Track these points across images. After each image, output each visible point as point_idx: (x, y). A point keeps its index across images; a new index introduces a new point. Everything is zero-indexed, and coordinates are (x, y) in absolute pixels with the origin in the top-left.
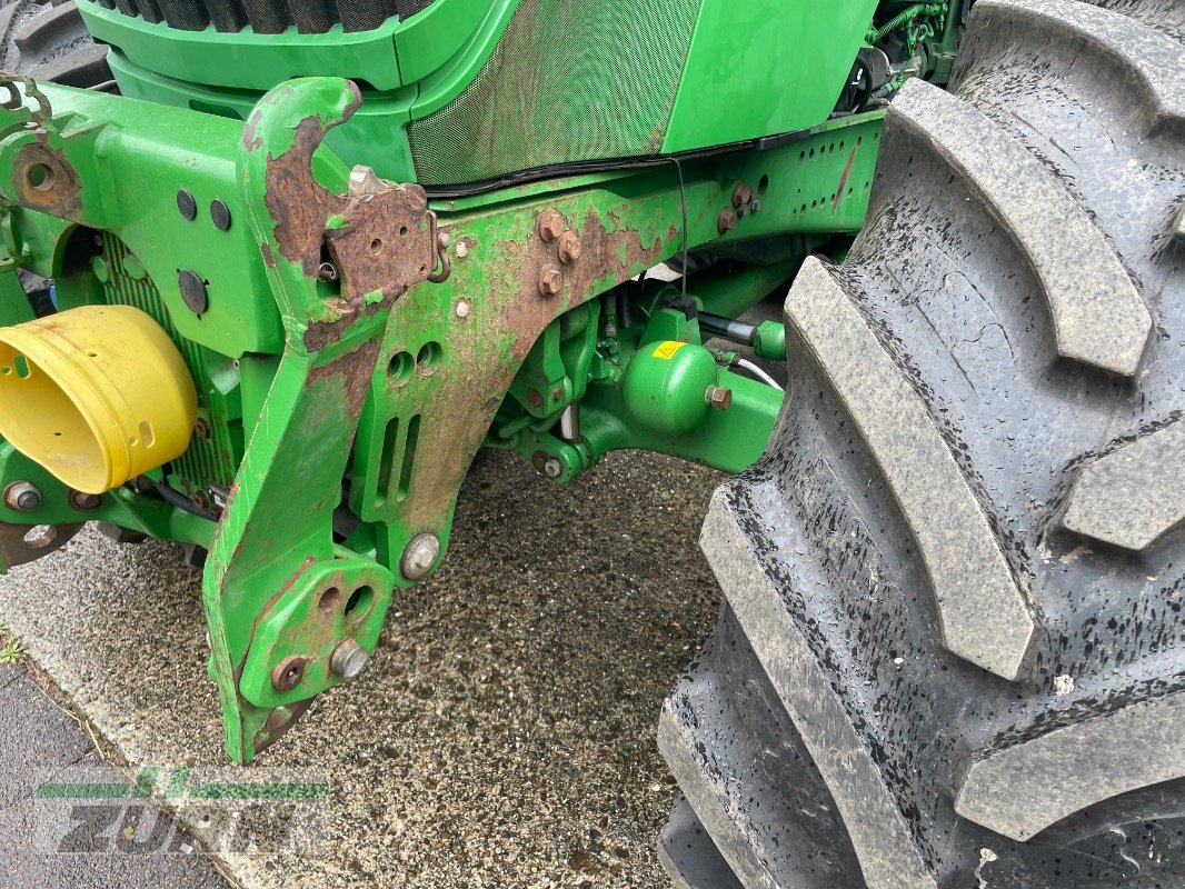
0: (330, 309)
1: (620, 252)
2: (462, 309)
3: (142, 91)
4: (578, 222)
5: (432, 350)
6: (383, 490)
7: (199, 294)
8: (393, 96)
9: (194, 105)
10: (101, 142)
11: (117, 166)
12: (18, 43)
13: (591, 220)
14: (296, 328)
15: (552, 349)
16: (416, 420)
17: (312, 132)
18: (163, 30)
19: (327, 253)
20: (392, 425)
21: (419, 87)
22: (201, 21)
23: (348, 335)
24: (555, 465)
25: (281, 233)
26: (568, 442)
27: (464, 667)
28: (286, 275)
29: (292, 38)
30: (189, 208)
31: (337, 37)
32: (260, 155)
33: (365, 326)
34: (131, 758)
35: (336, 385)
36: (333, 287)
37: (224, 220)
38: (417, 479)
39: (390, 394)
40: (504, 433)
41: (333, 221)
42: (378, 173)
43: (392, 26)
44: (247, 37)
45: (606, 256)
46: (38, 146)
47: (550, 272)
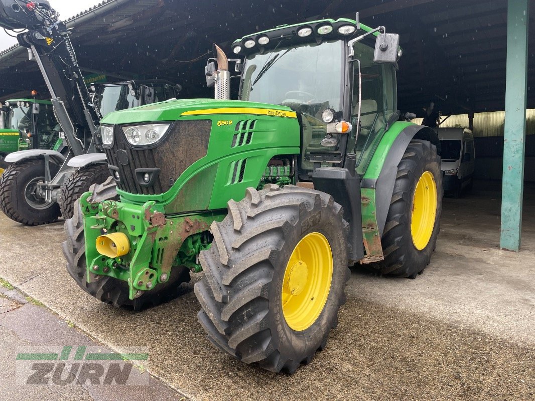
0: (150, 226)
1: (203, 226)
2: (171, 232)
3: (125, 202)
4: (193, 220)
5: (166, 238)
6: (157, 262)
7: (133, 228)
8: (162, 202)
9: (134, 204)
10: (122, 209)
11: (124, 212)
12: (97, 193)
13: (196, 220)
14: (146, 228)
15: (190, 242)
16: (163, 249)
17: (150, 207)
18: (131, 194)
19: (151, 220)
20: (159, 249)
21: (165, 201)
22: (137, 193)
23: (152, 230)
24: (194, 269)
25: (146, 217)
26: (197, 264)
27: (177, 327)
28: (146, 222)
29: (149, 195)
30: (134, 217)
31: (155, 195)
32: (144, 209)
33: (155, 229)
34: (100, 340)
35: (150, 237)
36: (151, 224)
37: (138, 218)
38: (163, 262)
39: (159, 244)
40: (183, 261)
41: (151, 216)
42: (158, 211)
43: (162, 194)
44: (143, 195)
45: (199, 226)
46: (115, 209)
47: (188, 228)
